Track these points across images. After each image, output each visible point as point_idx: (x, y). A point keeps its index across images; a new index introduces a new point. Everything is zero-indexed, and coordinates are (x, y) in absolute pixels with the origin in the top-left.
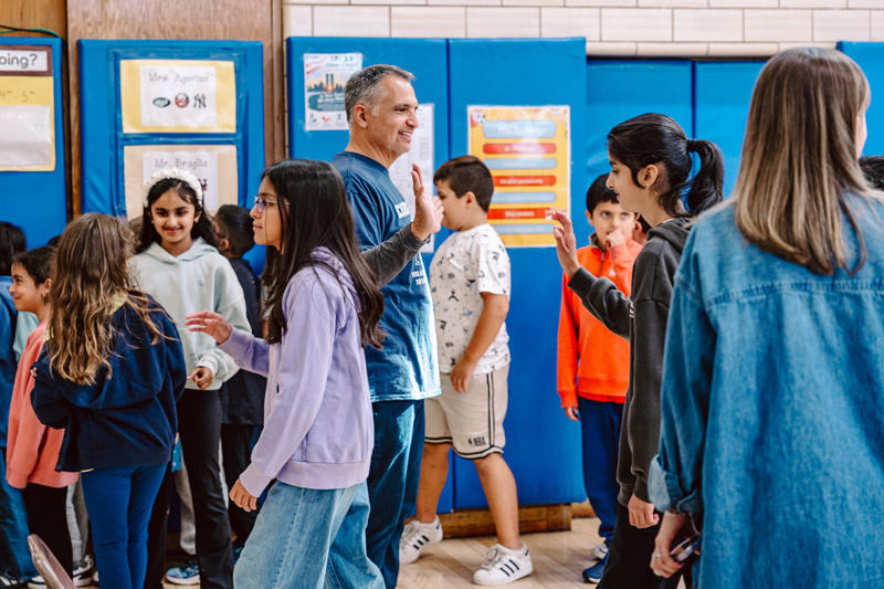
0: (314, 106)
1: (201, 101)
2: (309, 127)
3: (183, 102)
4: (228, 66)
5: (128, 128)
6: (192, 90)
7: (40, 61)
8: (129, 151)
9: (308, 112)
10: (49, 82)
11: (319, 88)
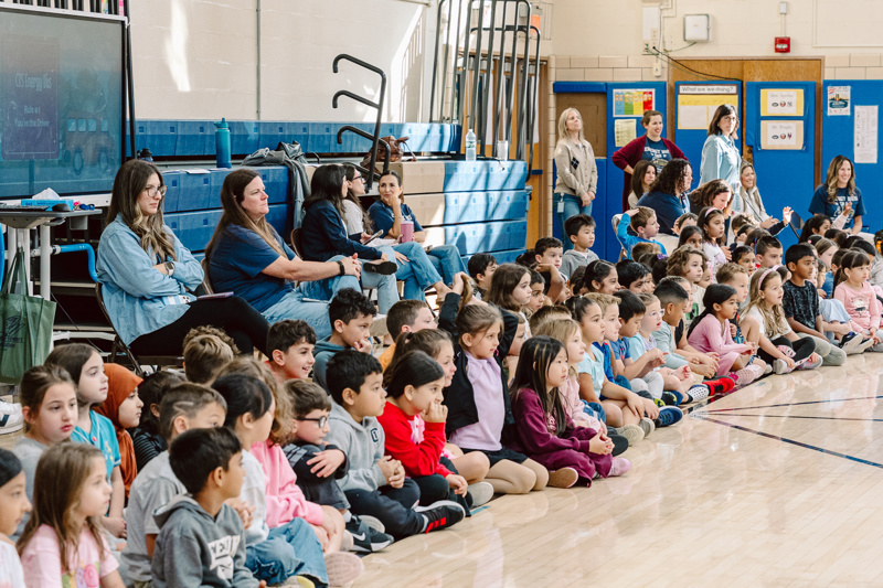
0: (831, 106)
1: (790, 104)
2: (829, 114)
3: (783, 105)
4: (801, 91)
5: (762, 114)
6: (786, 100)
7: (733, 89)
8: (762, 122)
9: (829, 108)
10: (737, 97)
11: (833, 99)
